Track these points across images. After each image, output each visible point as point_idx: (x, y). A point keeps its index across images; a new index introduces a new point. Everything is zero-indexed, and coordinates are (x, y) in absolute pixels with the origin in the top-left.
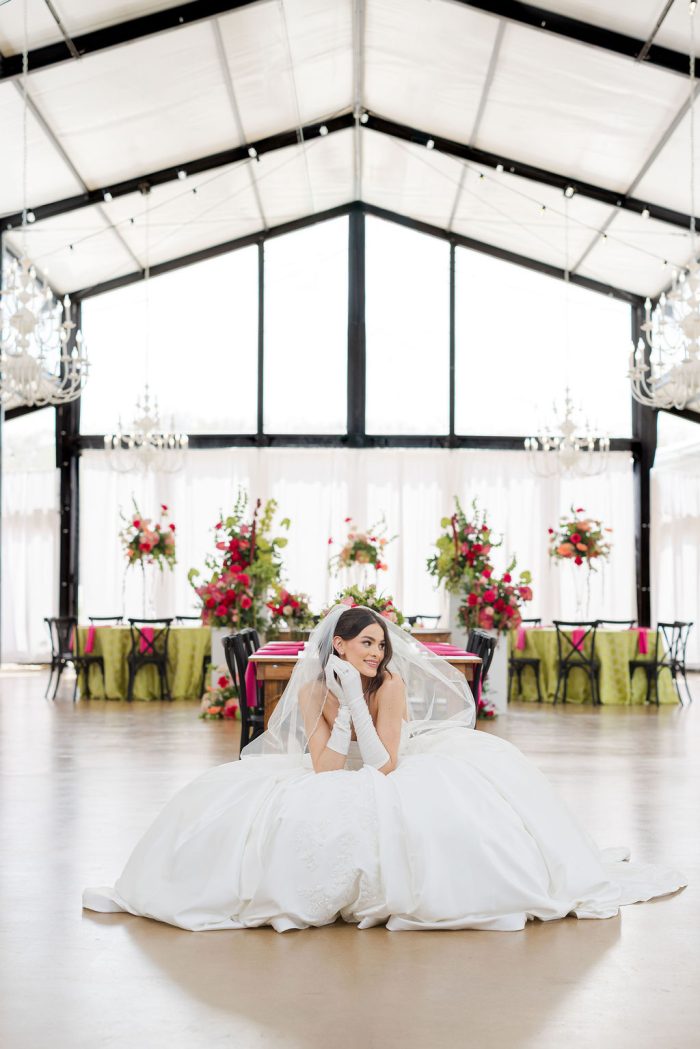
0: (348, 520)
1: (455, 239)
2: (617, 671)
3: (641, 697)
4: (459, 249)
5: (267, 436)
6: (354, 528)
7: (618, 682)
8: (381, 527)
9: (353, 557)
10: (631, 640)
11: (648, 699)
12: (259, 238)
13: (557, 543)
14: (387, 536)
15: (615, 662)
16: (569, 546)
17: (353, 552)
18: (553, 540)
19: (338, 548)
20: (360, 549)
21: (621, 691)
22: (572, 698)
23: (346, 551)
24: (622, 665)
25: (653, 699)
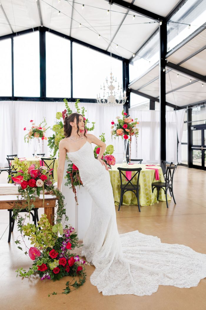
0: (32, 121)
1: (73, 40)
2: (146, 189)
3: (155, 199)
4: (74, 43)
5: (15, 97)
6: (34, 124)
7: (147, 194)
8: (44, 124)
9: (33, 135)
10: (152, 174)
11: (158, 200)
12: (12, 35)
13: (115, 128)
14: (46, 127)
15: (145, 185)
16: (121, 130)
17: (33, 133)
18: (113, 127)
19: (27, 132)
20: (36, 132)
21: (148, 198)
22: (125, 202)
23: (30, 133)
24: (149, 187)
25: (159, 199)
